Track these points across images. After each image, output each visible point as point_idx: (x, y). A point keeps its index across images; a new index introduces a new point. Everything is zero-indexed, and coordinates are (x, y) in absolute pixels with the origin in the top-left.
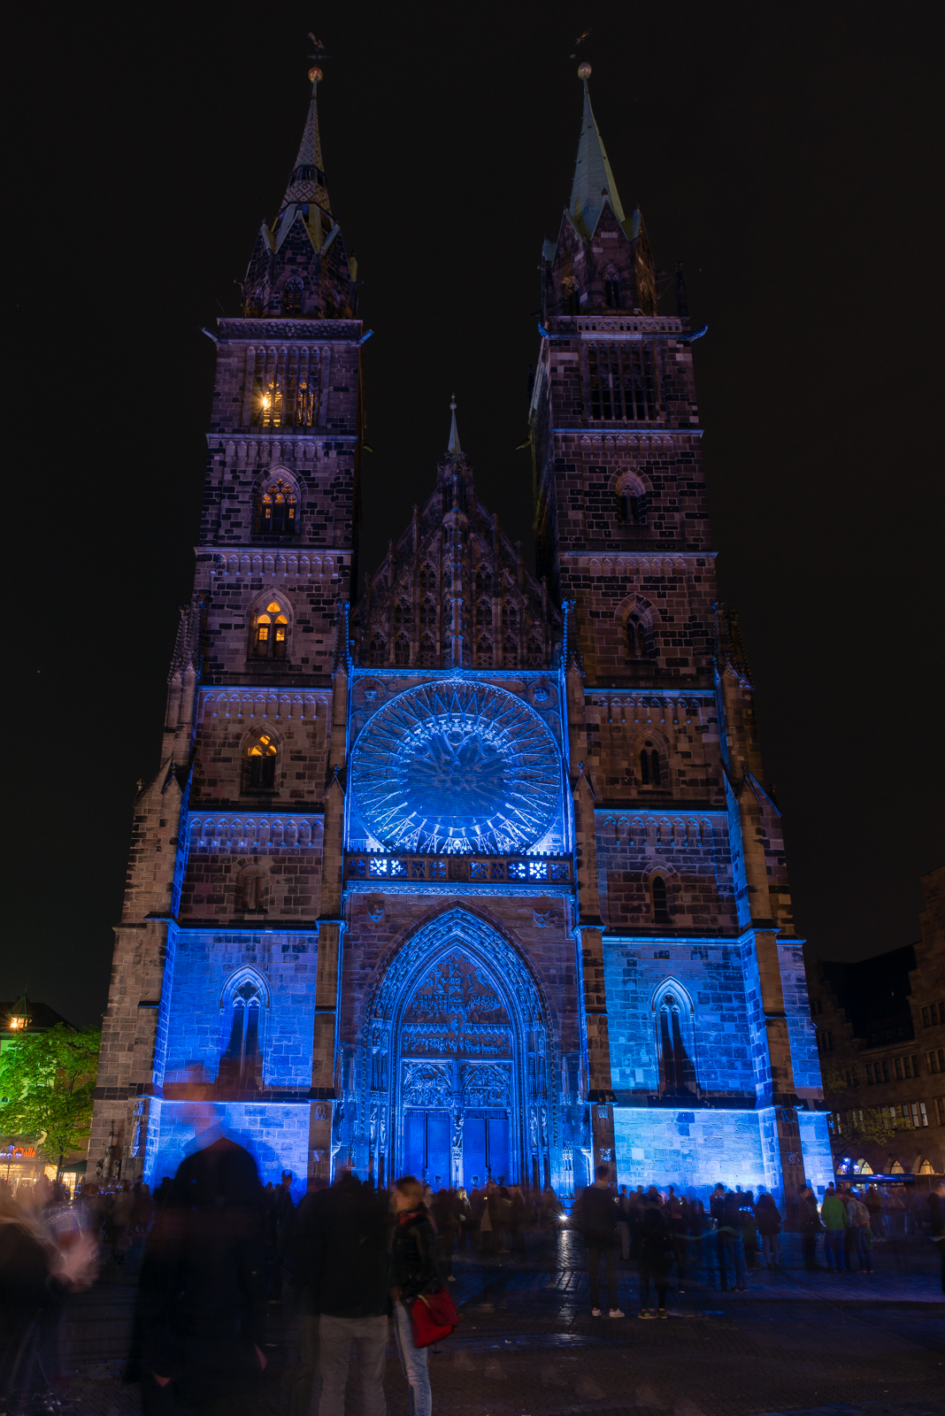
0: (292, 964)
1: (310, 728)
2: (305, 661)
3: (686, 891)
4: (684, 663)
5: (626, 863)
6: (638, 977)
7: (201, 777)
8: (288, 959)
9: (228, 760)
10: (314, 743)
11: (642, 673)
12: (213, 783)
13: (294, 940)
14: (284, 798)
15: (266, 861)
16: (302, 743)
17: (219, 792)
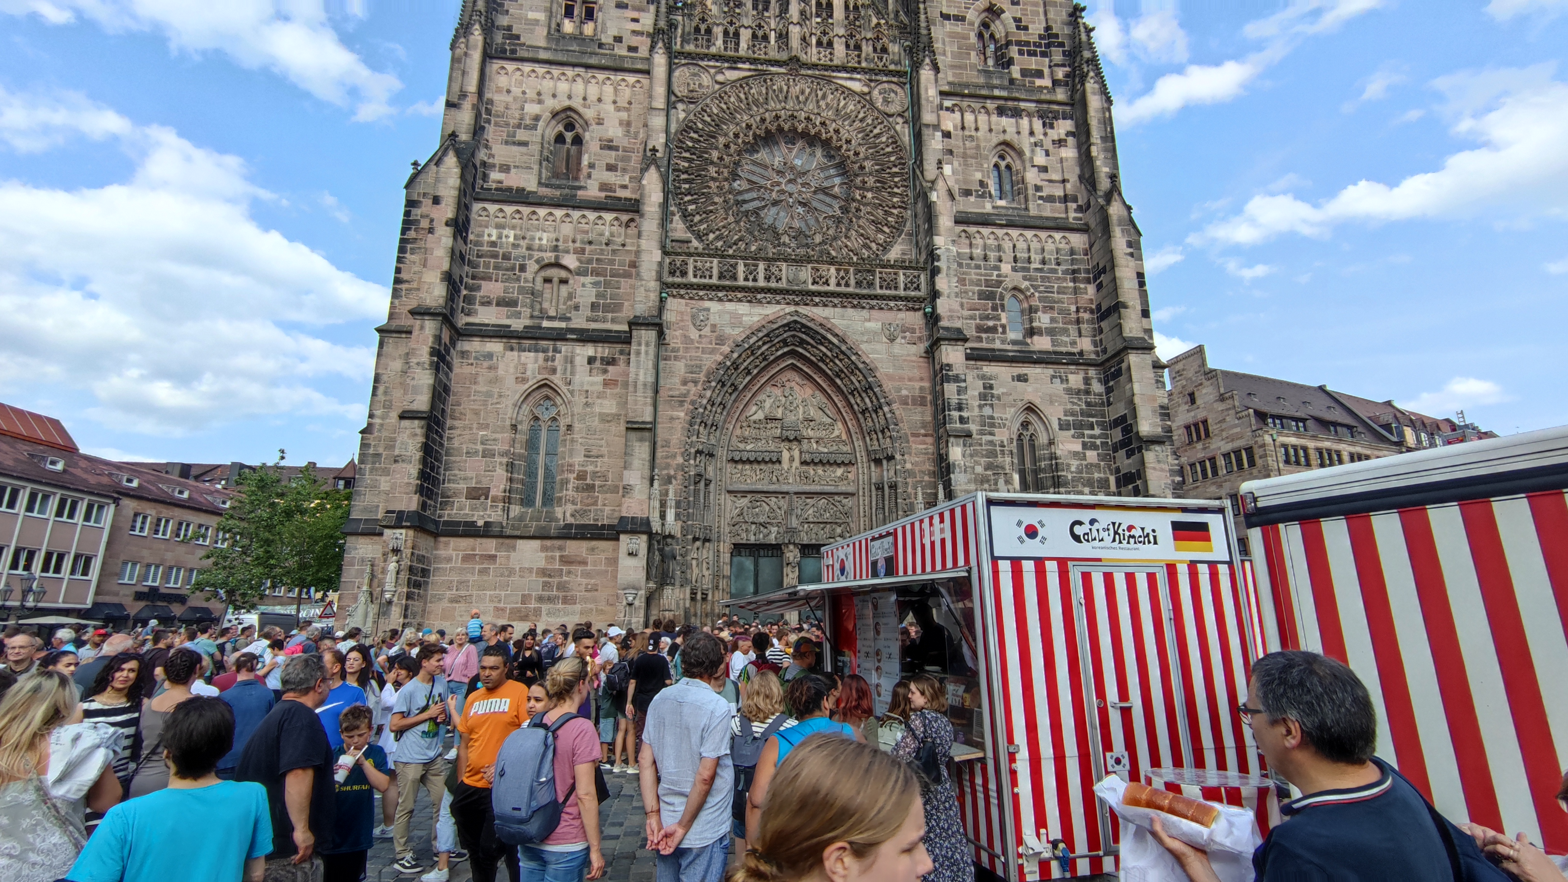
0: (600, 379)
1: (624, 115)
2: (618, 39)
3: (1044, 312)
4: (1039, 74)
5: (980, 280)
6: (995, 402)
7: (491, 161)
8: (595, 372)
9: (524, 144)
10: (628, 132)
11: (996, 82)
12: (505, 168)
13: (603, 351)
14: (592, 191)
15: (570, 261)
16: (614, 131)
17: (513, 180)
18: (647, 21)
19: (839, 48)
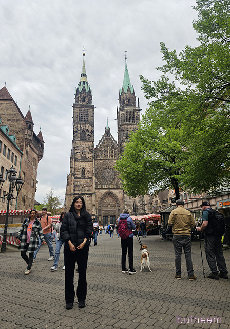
1: (90, 167)
2: (89, 158)
9: (79, 172)
13: (89, 196)
14: (87, 177)
15: (85, 185)
16: (89, 169)
17: (78, 176)
18: (92, 155)
19: (114, 157)
